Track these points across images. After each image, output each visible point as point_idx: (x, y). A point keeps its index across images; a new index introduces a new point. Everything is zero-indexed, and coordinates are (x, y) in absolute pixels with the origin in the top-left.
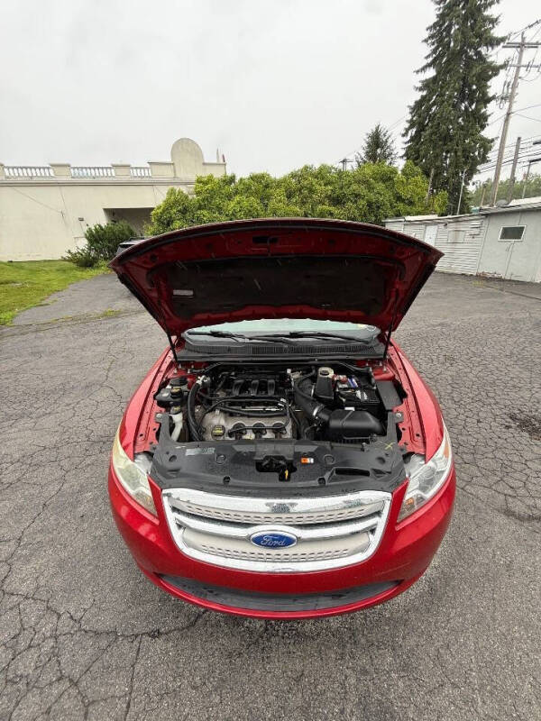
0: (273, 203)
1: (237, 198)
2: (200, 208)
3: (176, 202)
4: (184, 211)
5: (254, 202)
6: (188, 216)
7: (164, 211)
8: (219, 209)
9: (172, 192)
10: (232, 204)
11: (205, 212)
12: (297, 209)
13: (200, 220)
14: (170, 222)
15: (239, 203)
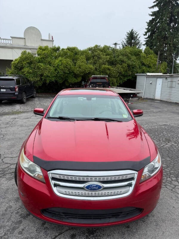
0: (79, 63)
1: (60, 58)
2: (39, 62)
3: (26, 58)
4: (30, 63)
5: (69, 61)
6: (32, 66)
7: (19, 62)
8: (50, 63)
9: (24, 53)
10: (57, 61)
11: (42, 64)
12: (91, 66)
13: (39, 68)
14: (22, 68)
15: (61, 61)
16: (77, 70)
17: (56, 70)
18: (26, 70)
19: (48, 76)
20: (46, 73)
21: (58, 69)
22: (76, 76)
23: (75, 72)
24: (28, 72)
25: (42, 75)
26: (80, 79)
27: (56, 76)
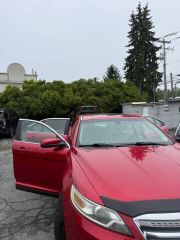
0: (66, 95)
1: (47, 91)
2: (25, 96)
3: (11, 92)
4: (16, 97)
5: (57, 94)
6: (18, 99)
7: (3, 96)
8: (36, 96)
9: (9, 87)
10: (44, 94)
11: (28, 97)
12: (79, 98)
13: (25, 101)
14: (7, 101)
15: (48, 94)
16: (64, 102)
17: (43, 102)
18: (11, 103)
19: (34, 109)
20: (33, 106)
21: (46, 102)
22: (64, 107)
23: (63, 103)
24: (13, 106)
25: (28, 108)
26: (68, 110)
27: (44, 108)
